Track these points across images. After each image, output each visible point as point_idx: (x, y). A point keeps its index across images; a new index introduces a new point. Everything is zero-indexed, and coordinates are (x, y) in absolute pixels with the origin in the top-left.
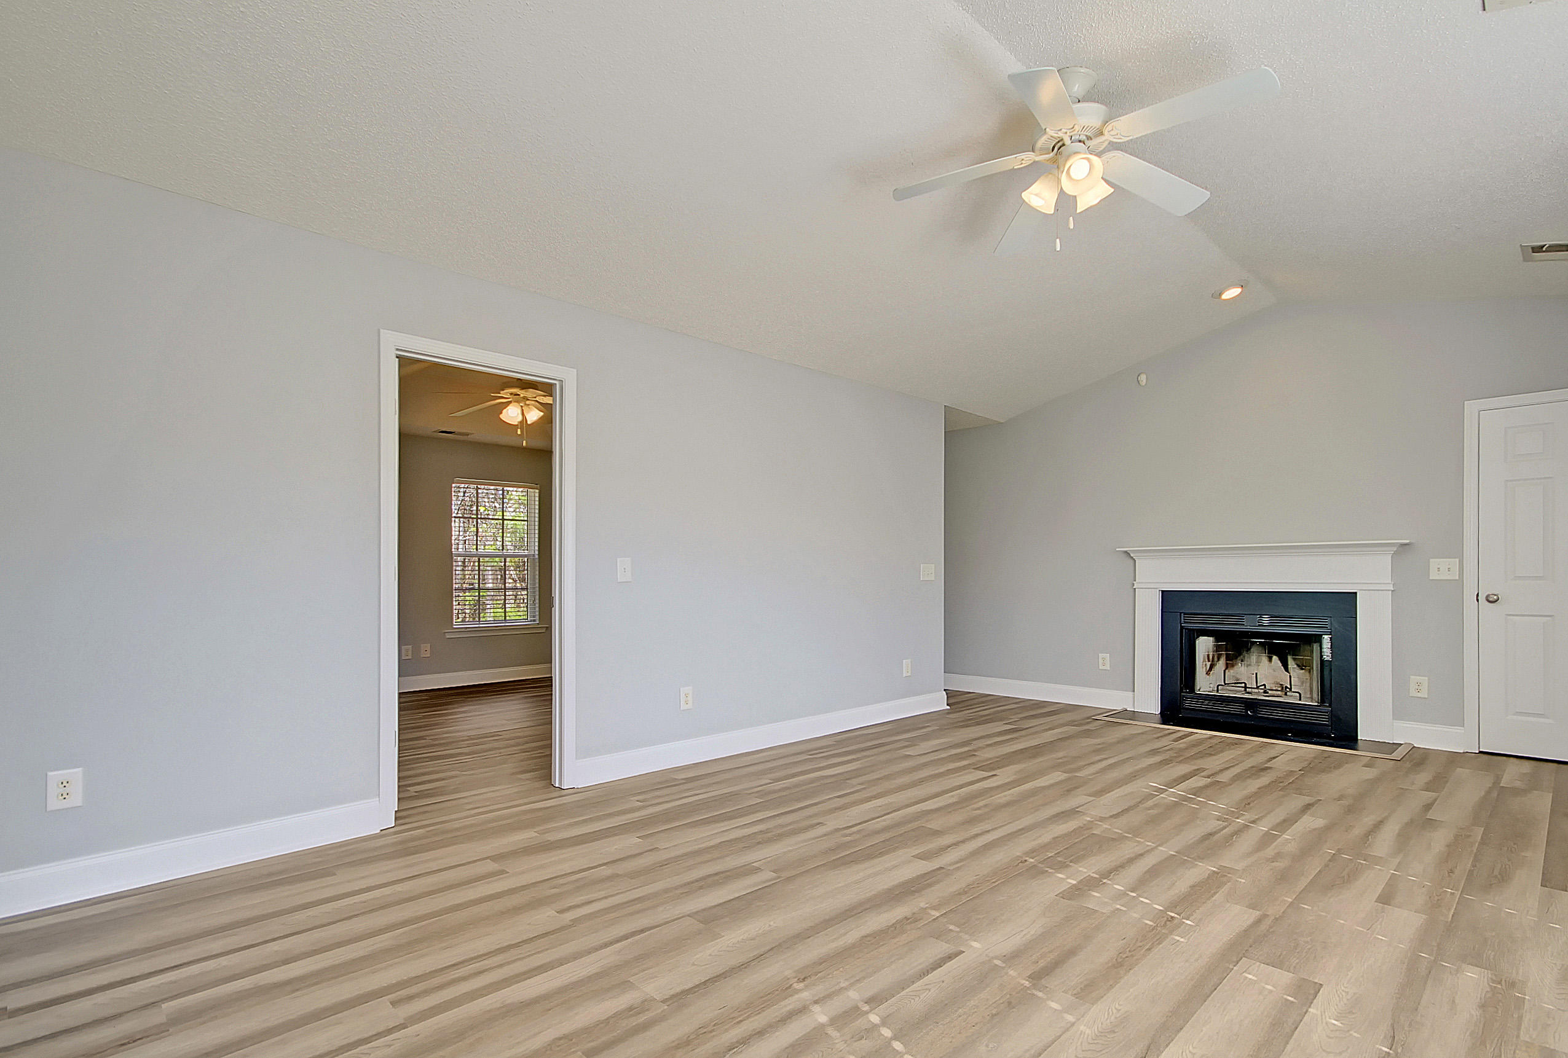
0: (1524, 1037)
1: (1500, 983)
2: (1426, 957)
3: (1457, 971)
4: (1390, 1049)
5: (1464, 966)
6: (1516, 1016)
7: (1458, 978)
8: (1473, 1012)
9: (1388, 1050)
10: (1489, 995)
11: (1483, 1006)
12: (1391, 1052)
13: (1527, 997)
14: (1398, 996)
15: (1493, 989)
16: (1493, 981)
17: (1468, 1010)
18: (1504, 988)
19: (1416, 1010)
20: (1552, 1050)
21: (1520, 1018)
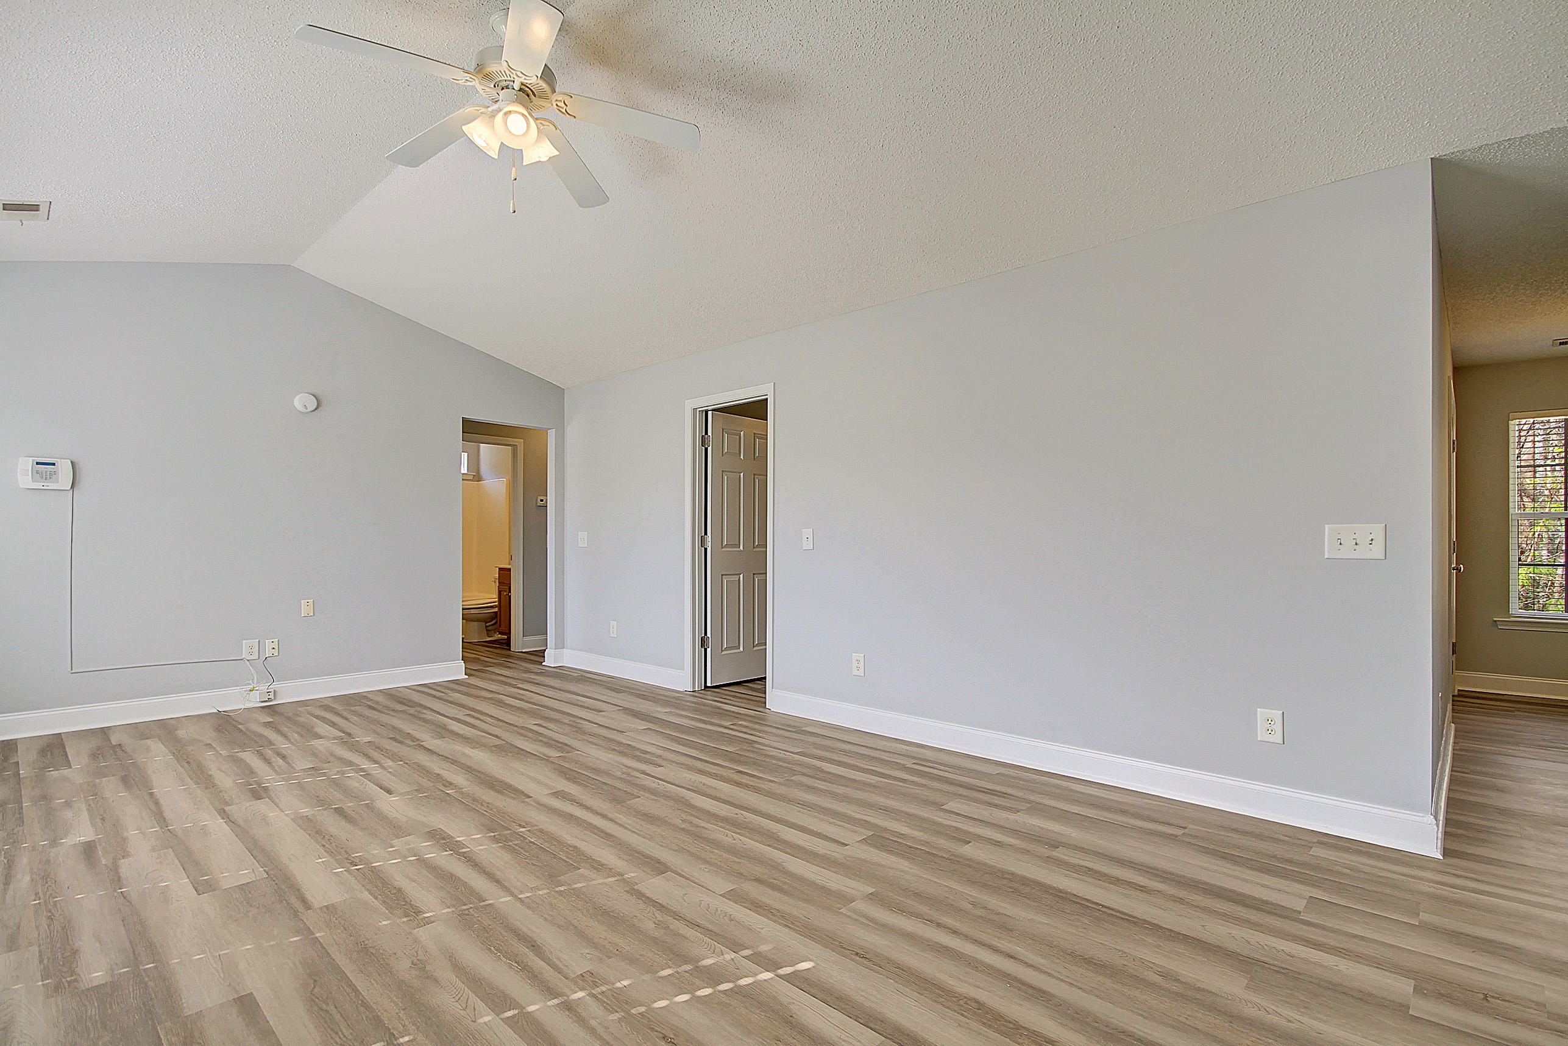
0: (35, 949)
1: (69, 982)
2: (147, 964)
3: (112, 970)
4: (121, 892)
5: (109, 979)
6: (46, 961)
7: (108, 963)
8: (81, 943)
9: (122, 890)
10: (74, 965)
11: (75, 952)
12: (120, 891)
13: (41, 983)
14: (143, 921)
15: (73, 972)
16: (76, 980)
17: (86, 944)
18: (64, 980)
19: (123, 921)
20: (11, 951)
21: (41, 962)
